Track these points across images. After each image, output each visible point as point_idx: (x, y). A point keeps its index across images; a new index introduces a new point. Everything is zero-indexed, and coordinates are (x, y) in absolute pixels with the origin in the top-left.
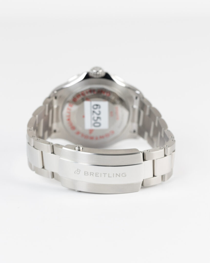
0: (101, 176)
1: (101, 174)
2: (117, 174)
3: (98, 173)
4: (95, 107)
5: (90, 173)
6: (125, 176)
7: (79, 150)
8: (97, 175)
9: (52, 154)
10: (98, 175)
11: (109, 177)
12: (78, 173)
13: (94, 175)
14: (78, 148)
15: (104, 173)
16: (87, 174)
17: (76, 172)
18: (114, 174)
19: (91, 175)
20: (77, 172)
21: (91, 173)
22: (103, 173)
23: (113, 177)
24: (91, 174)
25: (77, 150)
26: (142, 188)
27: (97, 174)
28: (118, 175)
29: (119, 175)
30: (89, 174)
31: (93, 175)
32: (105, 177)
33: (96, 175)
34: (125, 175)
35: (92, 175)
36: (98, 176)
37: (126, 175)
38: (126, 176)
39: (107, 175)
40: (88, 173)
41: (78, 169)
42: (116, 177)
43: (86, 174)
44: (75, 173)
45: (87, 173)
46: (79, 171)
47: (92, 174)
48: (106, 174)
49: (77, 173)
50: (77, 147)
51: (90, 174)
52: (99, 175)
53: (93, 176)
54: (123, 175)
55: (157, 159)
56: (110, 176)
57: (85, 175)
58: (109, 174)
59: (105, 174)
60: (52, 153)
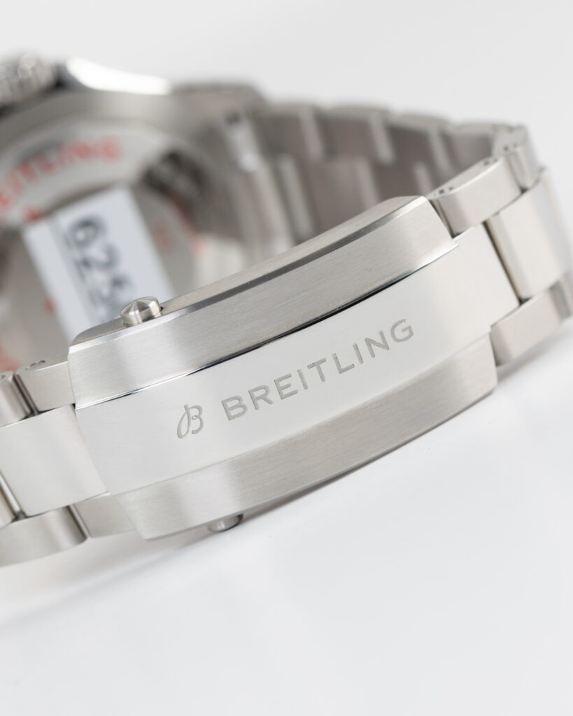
0: (305, 387)
1: (301, 375)
2: (369, 342)
3: (288, 376)
4: (81, 235)
5: (252, 397)
6: (407, 333)
7: (149, 317)
8: (285, 392)
9: (32, 419)
10: (288, 386)
11: (341, 371)
12: (195, 424)
13: (273, 395)
14: (137, 312)
15: (313, 365)
16: (240, 410)
17: (183, 431)
18: (356, 348)
19: (261, 403)
20: (189, 424)
21: (257, 394)
22: (310, 367)
23: (361, 360)
24: (259, 398)
25: (140, 320)
26: (502, 377)
27: (283, 383)
28: (379, 345)
29: (380, 341)
30: (247, 400)
31: (269, 397)
32: (323, 379)
33: (280, 390)
34: (404, 330)
35: (263, 397)
36: (295, 392)
37: (410, 328)
38: (411, 334)
39: (329, 368)
40: (239, 399)
41: (186, 407)
42: (373, 355)
43: (233, 413)
44: (180, 436)
45: (236, 402)
46: (194, 412)
47: (259, 396)
48: (324, 361)
49: (191, 429)
50: (133, 308)
51: (254, 400)
52: (295, 383)
53: (269, 402)
54: (399, 334)
55: (497, 213)
56: (343, 366)
57: (230, 418)
58: (336, 358)
59: (316, 365)
60: (27, 417)
